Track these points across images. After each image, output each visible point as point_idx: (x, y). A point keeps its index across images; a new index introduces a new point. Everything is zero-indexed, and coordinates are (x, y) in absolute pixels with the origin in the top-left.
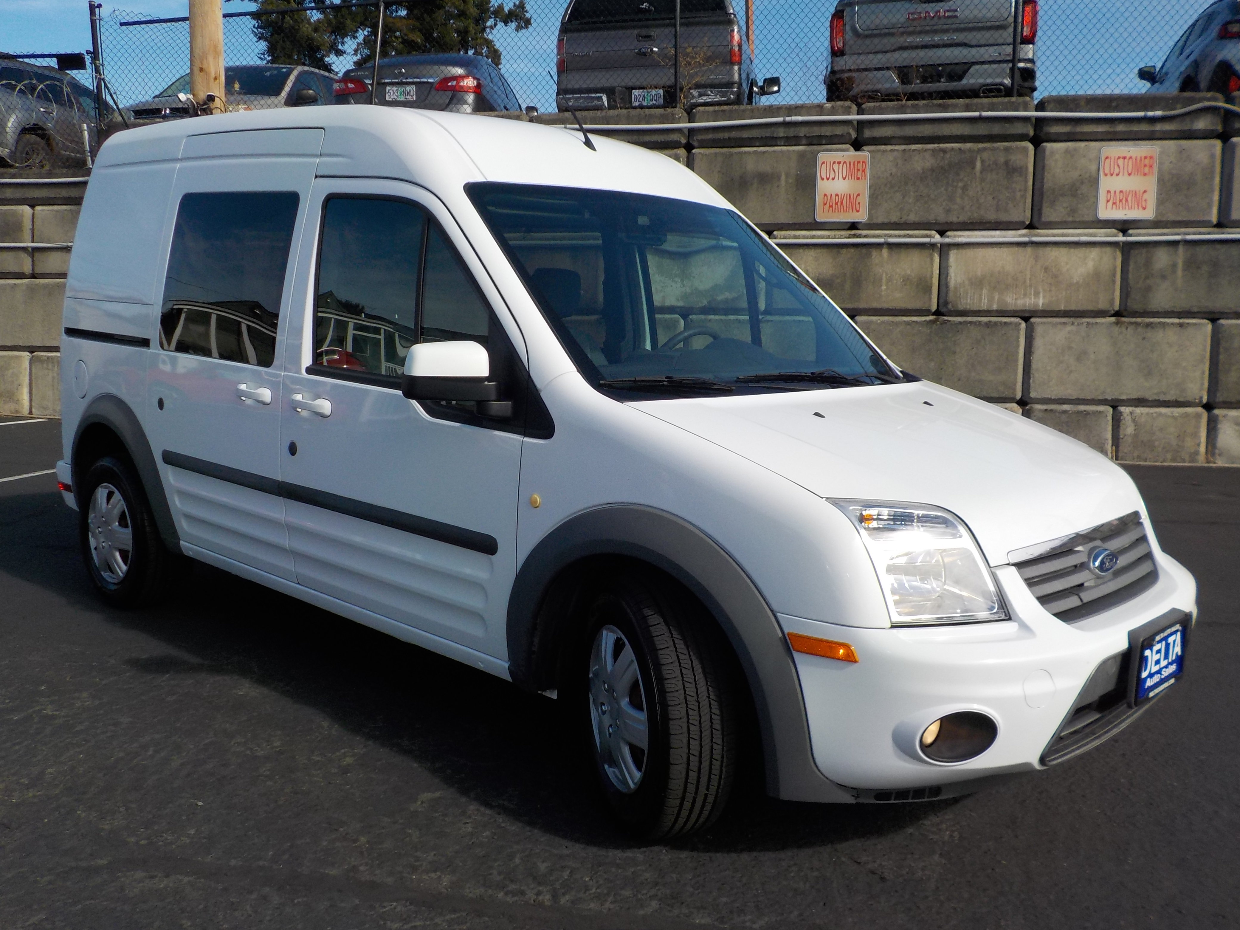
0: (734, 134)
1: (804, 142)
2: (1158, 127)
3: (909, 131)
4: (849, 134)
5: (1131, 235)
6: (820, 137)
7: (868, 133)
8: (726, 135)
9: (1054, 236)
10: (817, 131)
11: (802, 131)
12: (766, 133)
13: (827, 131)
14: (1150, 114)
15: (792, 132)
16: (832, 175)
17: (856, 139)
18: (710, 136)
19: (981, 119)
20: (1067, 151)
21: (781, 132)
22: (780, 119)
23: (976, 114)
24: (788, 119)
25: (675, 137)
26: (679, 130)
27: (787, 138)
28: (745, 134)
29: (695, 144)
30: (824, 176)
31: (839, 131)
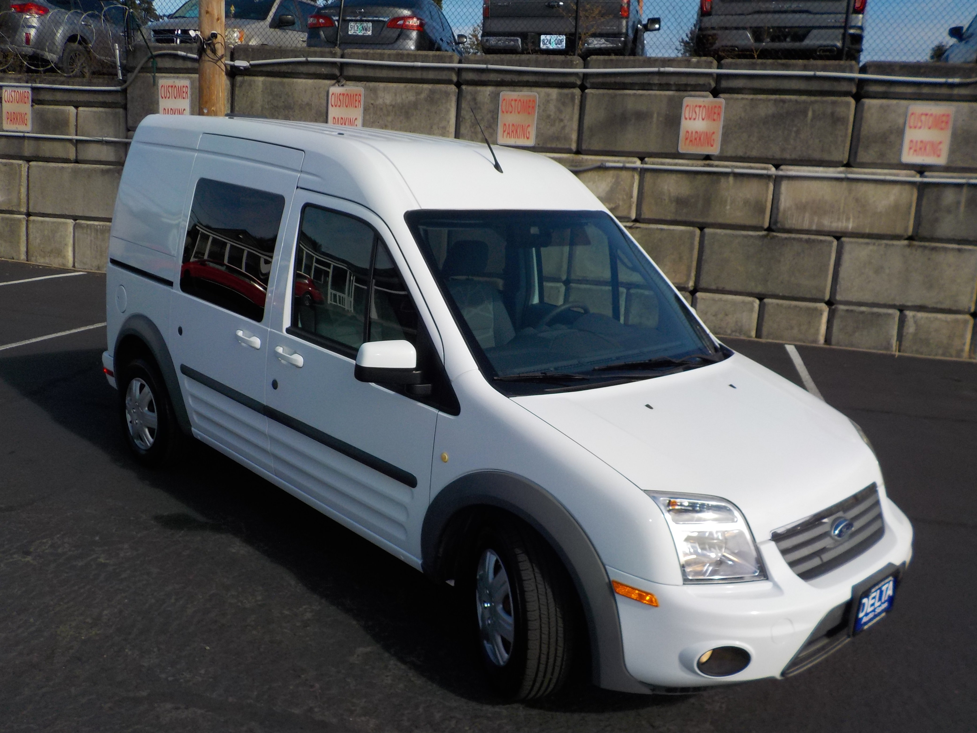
0: (619, 79)
1: (673, 88)
2: (956, 91)
3: (757, 84)
4: (710, 84)
5: (926, 177)
6: (686, 85)
7: (724, 84)
8: (612, 80)
9: (865, 174)
10: (684, 80)
11: (673, 80)
12: (645, 80)
13: (692, 81)
14: (950, 80)
15: (664, 80)
16: (694, 116)
17: (715, 88)
18: (600, 80)
19: (815, 77)
20: (881, 107)
21: (656, 80)
22: (655, 69)
23: (811, 73)
24: (662, 69)
25: (572, 79)
26: (576, 74)
27: (660, 84)
28: (628, 80)
29: (588, 85)
30: (687, 116)
31: (702, 81)
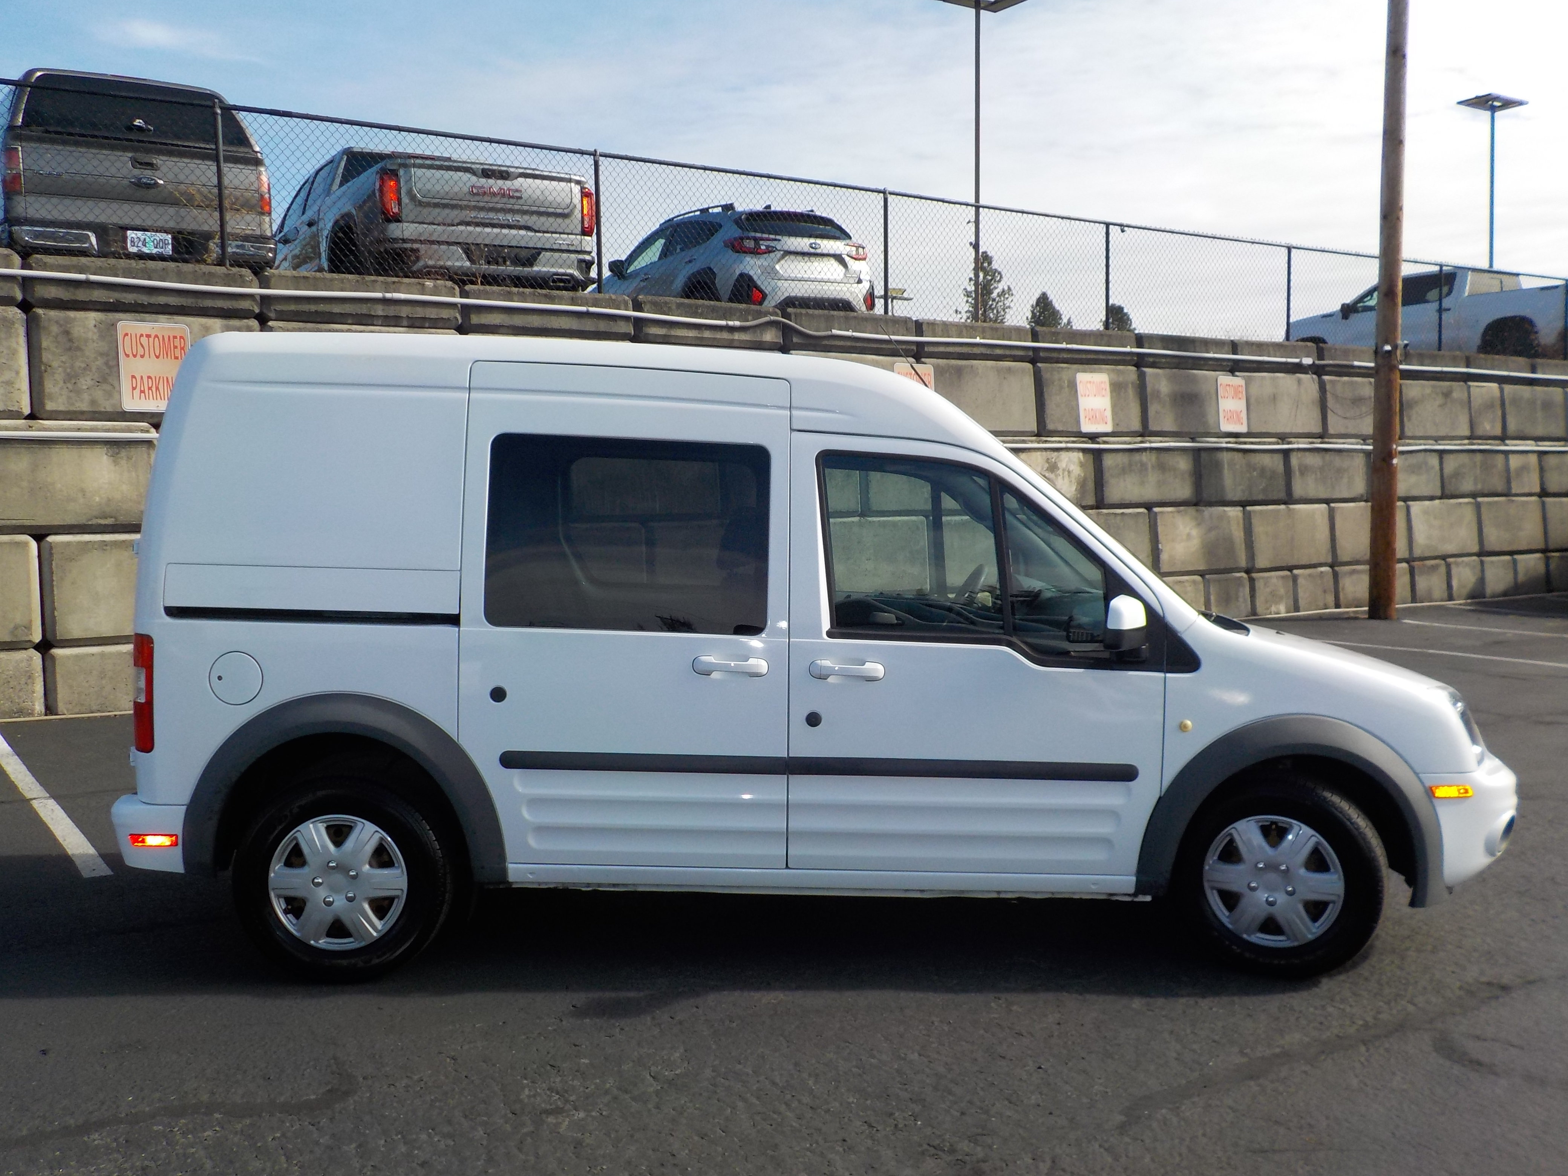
0: (322, 307)
1: (405, 323)
2: (737, 336)
3: (518, 320)
4: (456, 318)
6: (424, 319)
7: (475, 319)
8: (313, 308)
10: (420, 312)
11: (404, 311)
12: (363, 309)
13: (432, 313)
14: (731, 323)
15: (392, 311)
18: (293, 307)
19: (588, 314)
21: (379, 310)
22: (379, 295)
23: (583, 309)
24: (388, 295)
25: (245, 305)
26: (251, 296)
27: (386, 317)
28: (337, 309)
29: (272, 315)
31: (445, 314)
